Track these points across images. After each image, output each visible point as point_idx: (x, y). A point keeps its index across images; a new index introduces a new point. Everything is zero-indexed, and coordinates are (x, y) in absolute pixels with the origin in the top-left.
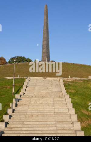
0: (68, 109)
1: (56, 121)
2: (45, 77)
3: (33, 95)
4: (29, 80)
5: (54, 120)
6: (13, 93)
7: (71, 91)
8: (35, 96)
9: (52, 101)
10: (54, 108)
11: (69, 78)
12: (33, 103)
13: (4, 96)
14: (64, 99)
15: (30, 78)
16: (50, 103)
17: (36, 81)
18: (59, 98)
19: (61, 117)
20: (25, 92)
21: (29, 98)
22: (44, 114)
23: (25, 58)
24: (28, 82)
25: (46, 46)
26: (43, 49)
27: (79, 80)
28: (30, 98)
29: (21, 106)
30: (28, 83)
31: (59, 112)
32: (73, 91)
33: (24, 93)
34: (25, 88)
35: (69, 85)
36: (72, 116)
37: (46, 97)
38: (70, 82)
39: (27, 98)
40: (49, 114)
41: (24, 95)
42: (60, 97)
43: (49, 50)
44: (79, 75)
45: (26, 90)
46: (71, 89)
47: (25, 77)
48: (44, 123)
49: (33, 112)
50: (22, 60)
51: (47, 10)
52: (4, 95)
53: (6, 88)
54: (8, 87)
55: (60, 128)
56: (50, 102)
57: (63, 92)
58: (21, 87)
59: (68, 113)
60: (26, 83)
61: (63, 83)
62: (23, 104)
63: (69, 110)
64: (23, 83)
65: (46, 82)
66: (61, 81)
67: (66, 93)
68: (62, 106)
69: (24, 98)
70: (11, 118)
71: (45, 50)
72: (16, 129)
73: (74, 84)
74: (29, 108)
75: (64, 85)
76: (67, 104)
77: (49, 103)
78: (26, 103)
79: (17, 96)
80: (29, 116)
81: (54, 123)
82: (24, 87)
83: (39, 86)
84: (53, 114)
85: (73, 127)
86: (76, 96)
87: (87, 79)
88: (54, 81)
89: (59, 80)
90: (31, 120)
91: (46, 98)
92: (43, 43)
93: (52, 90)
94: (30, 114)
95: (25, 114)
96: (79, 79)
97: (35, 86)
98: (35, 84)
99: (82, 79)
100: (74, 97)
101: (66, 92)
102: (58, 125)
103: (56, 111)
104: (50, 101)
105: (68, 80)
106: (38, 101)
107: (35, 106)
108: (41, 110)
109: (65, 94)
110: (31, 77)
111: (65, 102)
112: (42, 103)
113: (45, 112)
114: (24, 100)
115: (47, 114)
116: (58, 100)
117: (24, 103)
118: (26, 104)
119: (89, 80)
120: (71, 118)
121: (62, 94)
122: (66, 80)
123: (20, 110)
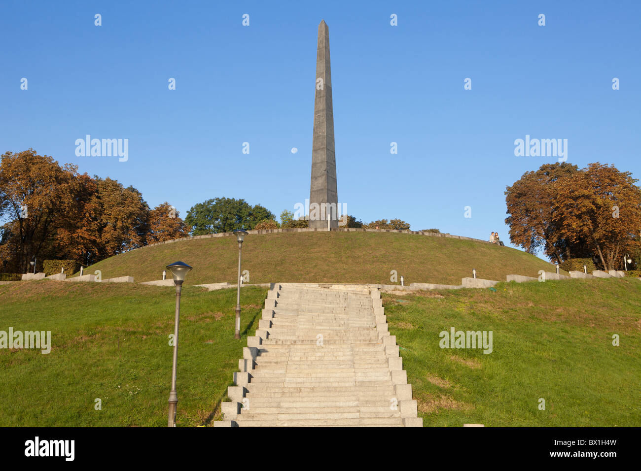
0: (391, 373)
1: (358, 400)
2: (327, 285)
3: (294, 338)
4: (278, 295)
5: (354, 398)
6: (237, 332)
7: (402, 325)
8: (302, 341)
9: (349, 353)
10: (353, 370)
11: (399, 287)
12: (297, 359)
13: (211, 342)
14: (381, 348)
15: (280, 287)
16: (344, 358)
17: (300, 298)
18: (368, 345)
19: (371, 393)
20: (270, 330)
21: (286, 347)
22: (329, 385)
23: (246, 205)
24: (276, 299)
25: (324, 167)
26: (314, 178)
27: (431, 292)
28: (289, 346)
29: (266, 366)
30: (276, 303)
31: (367, 379)
32: (410, 327)
33: (268, 334)
34: (270, 318)
35: (400, 308)
36: (398, 387)
37: (332, 342)
38: (403, 298)
39: (280, 347)
40: (342, 384)
41: (267, 338)
42: (370, 343)
43: (335, 180)
44: (436, 273)
45: (271, 323)
46: (403, 320)
47: (263, 285)
48: (330, 404)
49: (299, 380)
50: (234, 211)
51: (327, 39)
52: (211, 338)
53: (213, 318)
54: (219, 316)
55: (367, 415)
56: (344, 355)
57: (379, 328)
58: (257, 316)
59: (390, 384)
60: (269, 305)
61: (380, 302)
62: (271, 363)
63: (393, 374)
64: (260, 302)
65: (330, 299)
66: (376, 295)
67: (389, 333)
68: (374, 366)
69: (271, 347)
70: (247, 394)
71: (321, 182)
72: (263, 417)
73: (415, 303)
74: (288, 371)
75: (383, 308)
76: (387, 361)
77: (341, 358)
78: (279, 360)
79: (252, 341)
80: (292, 390)
81: (356, 403)
82: (266, 315)
83: (309, 311)
84: (351, 384)
85: (400, 411)
86: (417, 340)
87: (456, 287)
88: (354, 297)
89: (370, 293)
90: (298, 399)
91: (332, 347)
92: (314, 158)
93: (348, 325)
94: (294, 385)
95: (281, 385)
96: (432, 286)
97: (298, 311)
98: (295, 307)
99: (441, 287)
100: (411, 342)
101: (389, 329)
102: (363, 409)
103: (360, 377)
104: (343, 353)
105: (398, 293)
106: (309, 354)
107: (303, 367)
108: (319, 375)
109: (385, 334)
110: (283, 285)
111: (384, 357)
112: (321, 359)
113: (332, 380)
114: (273, 350)
115: (336, 385)
116: (365, 350)
117: (275, 360)
118: (281, 362)
119: (464, 289)
120: (396, 392)
121: (376, 334)
122: (389, 292)
123: (267, 376)
